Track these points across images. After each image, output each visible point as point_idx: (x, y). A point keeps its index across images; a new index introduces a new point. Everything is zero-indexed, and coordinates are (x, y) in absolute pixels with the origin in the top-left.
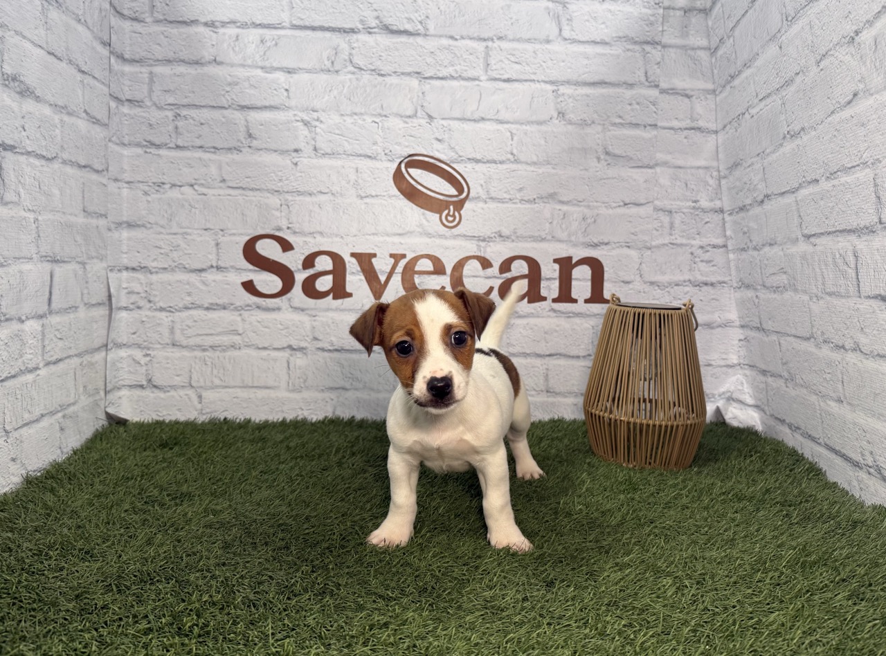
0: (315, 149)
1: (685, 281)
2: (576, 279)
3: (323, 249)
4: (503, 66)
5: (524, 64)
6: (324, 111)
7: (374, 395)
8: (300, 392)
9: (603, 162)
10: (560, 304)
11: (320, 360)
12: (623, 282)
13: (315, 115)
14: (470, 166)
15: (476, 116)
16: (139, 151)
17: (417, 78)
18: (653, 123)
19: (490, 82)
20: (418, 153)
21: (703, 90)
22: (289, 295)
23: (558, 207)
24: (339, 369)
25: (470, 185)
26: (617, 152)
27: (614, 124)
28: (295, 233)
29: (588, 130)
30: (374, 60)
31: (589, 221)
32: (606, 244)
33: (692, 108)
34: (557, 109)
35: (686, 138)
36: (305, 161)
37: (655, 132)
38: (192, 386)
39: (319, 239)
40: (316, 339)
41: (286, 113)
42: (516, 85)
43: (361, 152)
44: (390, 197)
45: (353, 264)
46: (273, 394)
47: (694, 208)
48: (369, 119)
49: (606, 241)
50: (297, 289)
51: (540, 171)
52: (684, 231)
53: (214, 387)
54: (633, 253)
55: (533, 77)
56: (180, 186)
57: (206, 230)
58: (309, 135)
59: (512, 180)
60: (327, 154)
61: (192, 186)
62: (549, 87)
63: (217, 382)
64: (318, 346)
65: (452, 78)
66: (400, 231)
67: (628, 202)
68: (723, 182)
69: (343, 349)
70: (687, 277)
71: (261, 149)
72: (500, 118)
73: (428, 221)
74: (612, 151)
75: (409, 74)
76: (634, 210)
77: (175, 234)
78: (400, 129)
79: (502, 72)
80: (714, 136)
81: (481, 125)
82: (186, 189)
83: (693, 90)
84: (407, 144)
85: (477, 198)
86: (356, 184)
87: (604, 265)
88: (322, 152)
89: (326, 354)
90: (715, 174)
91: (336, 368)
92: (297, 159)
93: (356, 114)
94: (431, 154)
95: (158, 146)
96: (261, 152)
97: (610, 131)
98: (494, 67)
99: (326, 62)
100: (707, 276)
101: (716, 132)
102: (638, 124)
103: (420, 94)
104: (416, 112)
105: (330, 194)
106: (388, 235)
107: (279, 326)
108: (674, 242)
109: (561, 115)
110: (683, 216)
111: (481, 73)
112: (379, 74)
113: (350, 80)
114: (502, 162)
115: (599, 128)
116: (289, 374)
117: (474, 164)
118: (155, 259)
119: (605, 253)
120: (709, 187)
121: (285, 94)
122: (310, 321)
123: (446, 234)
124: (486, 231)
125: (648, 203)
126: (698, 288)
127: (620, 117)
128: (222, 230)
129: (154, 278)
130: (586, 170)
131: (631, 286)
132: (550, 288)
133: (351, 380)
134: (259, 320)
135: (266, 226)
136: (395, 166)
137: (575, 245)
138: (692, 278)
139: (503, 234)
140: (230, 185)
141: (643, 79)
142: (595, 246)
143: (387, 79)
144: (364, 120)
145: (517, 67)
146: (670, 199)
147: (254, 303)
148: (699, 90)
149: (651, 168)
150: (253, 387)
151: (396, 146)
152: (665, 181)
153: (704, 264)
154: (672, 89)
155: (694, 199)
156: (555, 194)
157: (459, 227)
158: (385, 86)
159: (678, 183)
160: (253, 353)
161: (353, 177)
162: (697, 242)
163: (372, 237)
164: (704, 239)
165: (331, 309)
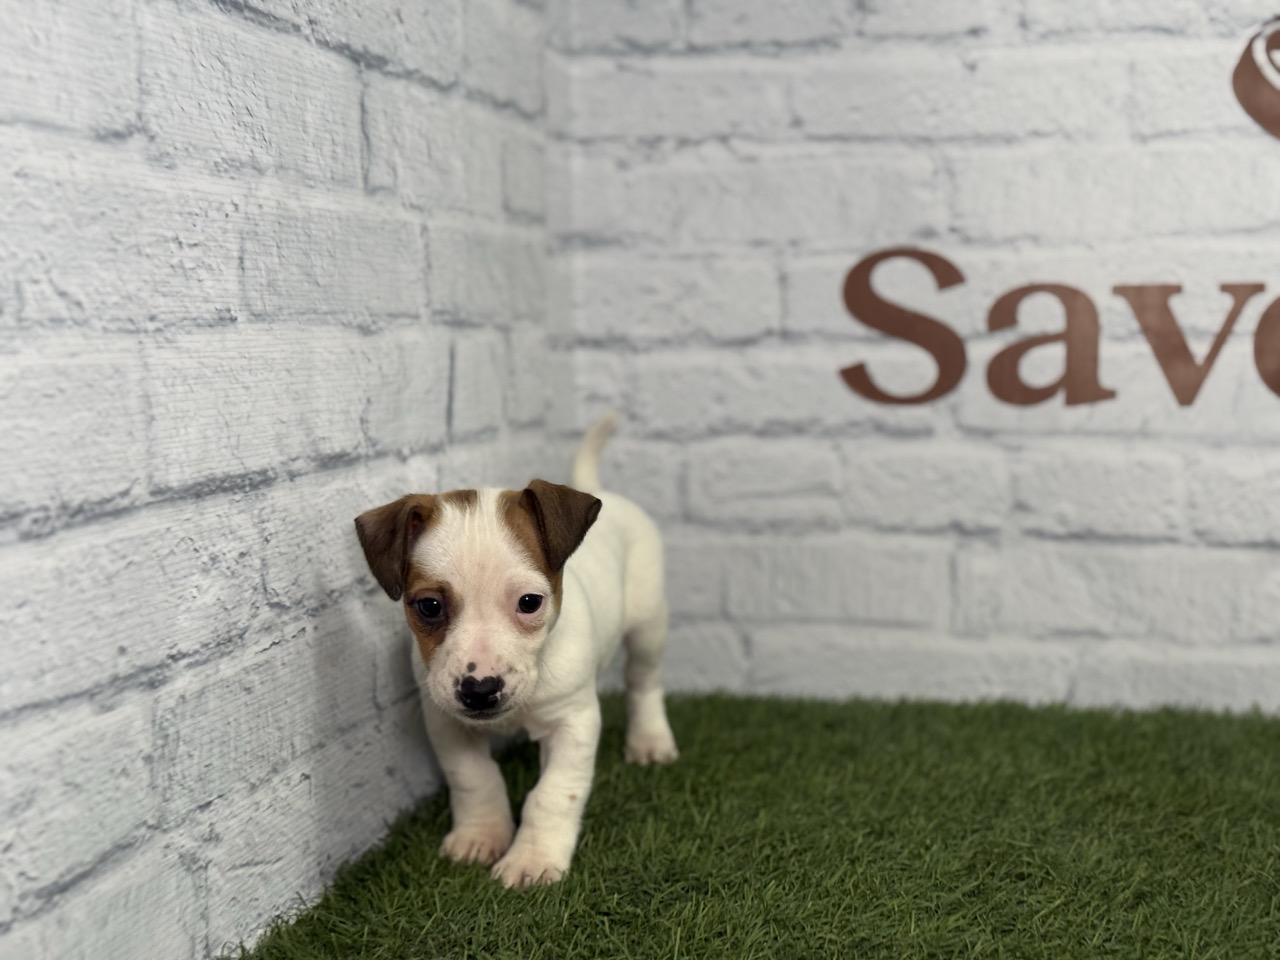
0: (1024, 24)
3: (1038, 278)
7: (1177, 655)
8: (983, 638)
11: (1033, 561)
16: (606, 65)
22: (952, 398)
24: (1082, 584)
28: (967, 240)
36: (993, 54)
38: (726, 616)
39: (1029, 252)
40: (1021, 507)
43: (1144, 19)
44: (1222, 131)
45: (1119, 313)
46: (915, 640)
50: (974, 385)
53: (778, 620)
56: (698, 143)
57: (758, 243)
60: (1054, 33)
61: (724, 139)
63: (785, 607)
64: (1027, 526)
66: (1249, 222)
69: (1091, 535)
71: (888, 38)
77: (687, 257)
82: (711, 150)
86: (1130, 105)
88: (1040, 29)
89: (1050, 547)
92: (976, 55)
95: (648, 50)
96: (887, 44)
105: (1059, 138)
106: (1216, 233)
107: (930, 475)
116: (955, 595)
118: (644, 320)
122: (1008, 461)
128: (794, 243)
129: (643, 362)
133: (1114, 613)
134: (882, 460)
135: (897, 229)
136: (1239, 48)
140: (812, 129)
150: (869, 623)
160: (869, 540)
161: (1120, 87)
163: (1170, 241)
165: (1062, 432)
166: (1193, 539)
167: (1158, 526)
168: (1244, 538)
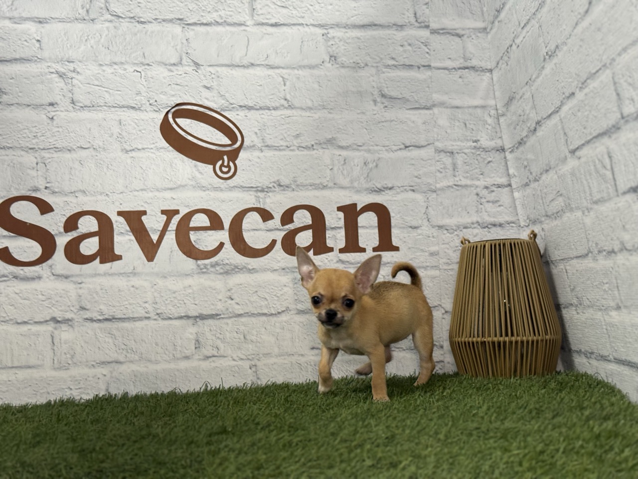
0: (73, 102)
1: (473, 223)
2: (362, 227)
3: (85, 210)
4: (270, 10)
5: (291, 8)
6: (80, 62)
7: (152, 367)
8: (68, 369)
9: (379, 104)
10: (348, 254)
11: (89, 332)
12: (411, 227)
13: (71, 66)
14: (242, 113)
15: (245, 62)
17: (180, 24)
18: (426, 64)
19: (257, 27)
20: (186, 102)
21: (473, 29)
22: (50, 262)
23: (338, 152)
24: (110, 340)
25: (244, 134)
26: (394, 94)
27: (388, 66)
28: (54, 193)
29: (363, 73)
30: (132, 7)
31: (371, 165)
32: (391, 189)
33: (464, 47)
34: (329, 52)
35: (460, 77)
36: (62, 114)
37: (429, 73)
39: (81, 198)
40: (83, 308)
41: (39, 65)
42: (284, 29)
43: (124, 103)
44: (158, 149)
45: (120, 223)
46: (35, 373)
47: (475, 147)
48: (130, 69)
49: (390, 185)
50: (60, 254)
51: (316, 116)
52: (467, 172)
54: (419, 197)
55: (301, 21)
58: (65, 87)
59: (288, 126)
60: (85, 107)
62: (320, 31)
64: (86, 317)
65: (217, 23)
66: (171, 186)
67: (407, 145)
68: (502, 120)
69: (114, 318)
70: (475, 219)
71: (12, 105)
72: (269, 64)
73: (201, 173)
74: (387, 93)
75: (171, 21)
76: (415, 153)
78: (164, 78)
79: (268, 17)
80: (488, 74)
81: (251, 71)
83: (463, 29)
84: (173, 93)
85: (253, 147)
86: (120, 138)
87: (390, 210)
88: (82, 105)
89: (96, 325)
90: (493, 112)
91: (107, 340)
92: (53, 114)
93: (115, 63)
94: (200, 103)
96: (13, 107)
97: (384, 73)
98: (260, 12)
99: (80, 11)
100: (494, 217)
101: (491, 71)
102: (412, 66)
103: (185, 41)
104: (181, 60)
105: (91, 150)
106: (158, 190)
107: (40, 297)
108: (459, 183)
109: (333, 59)
110: (466, 157)
111: (248, 18)
112: (138, 21)
113: (108, 28)
114: (275, 109)
115: (374, 71)
116: (54, 350)
117: (247, 111)
119: (390, 198)
120: (487, 126)
121: (37, 45)
122: (76, 289)
123: (222, 186)
124: (265, 182)
125: (429, 144)
126: (486, 229)
127: (393, 59)
130: (363, 113)
131: (419, 231)
132: (336, 237)
133: (124, 352)
134: (18, 292)
135: (21, 187)
136: (162, 116)
137: (358, 191)
138: (479, 220)
139: (281, 184)
141: (413, 20)
142: (379, 191)
143: (149, 27)
144: (125, 70)
145: (284, 11)
146: (451, 140)
147: (11, 273)
148: (469, 29)
149: (427, 109)
150: (13, 367)
151: (162, 96)
152: (443, 121)
153: (491, 204)
154: (443, 29)
155: (474, 139)
156: (334, 139)
157: (234, 178)
158: (146, 33)
159: (457, 124)
161: (116, 130)
162: (481, 183)
163: (140, 193)
164: (488, 179)
165: (99, 275)
166: (156, 317)
167: (141, 313)
168: (176, 315)
